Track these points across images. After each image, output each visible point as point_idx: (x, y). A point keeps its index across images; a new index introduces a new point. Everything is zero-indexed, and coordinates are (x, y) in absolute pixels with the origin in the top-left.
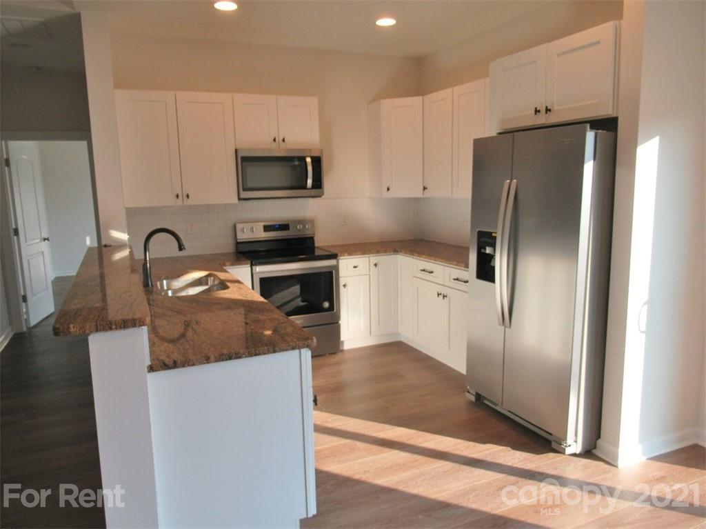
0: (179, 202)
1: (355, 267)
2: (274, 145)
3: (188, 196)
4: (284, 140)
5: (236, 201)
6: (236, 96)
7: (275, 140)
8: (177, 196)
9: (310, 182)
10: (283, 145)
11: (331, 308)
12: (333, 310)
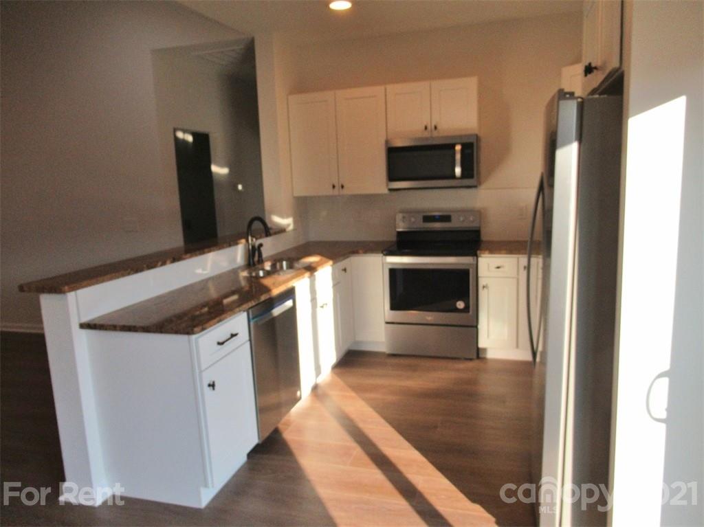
0: (336, 192)
1: (498, 268)
2: (426, 134)
3: (342, 187)
4: (436, 128)
5: (386, 191)
6: (389, 87)
7: (426, 128)
8: (334, 187)
9: (458, 171)
10: (435, 134)
11: (466, 309)
12: (469, 312)
